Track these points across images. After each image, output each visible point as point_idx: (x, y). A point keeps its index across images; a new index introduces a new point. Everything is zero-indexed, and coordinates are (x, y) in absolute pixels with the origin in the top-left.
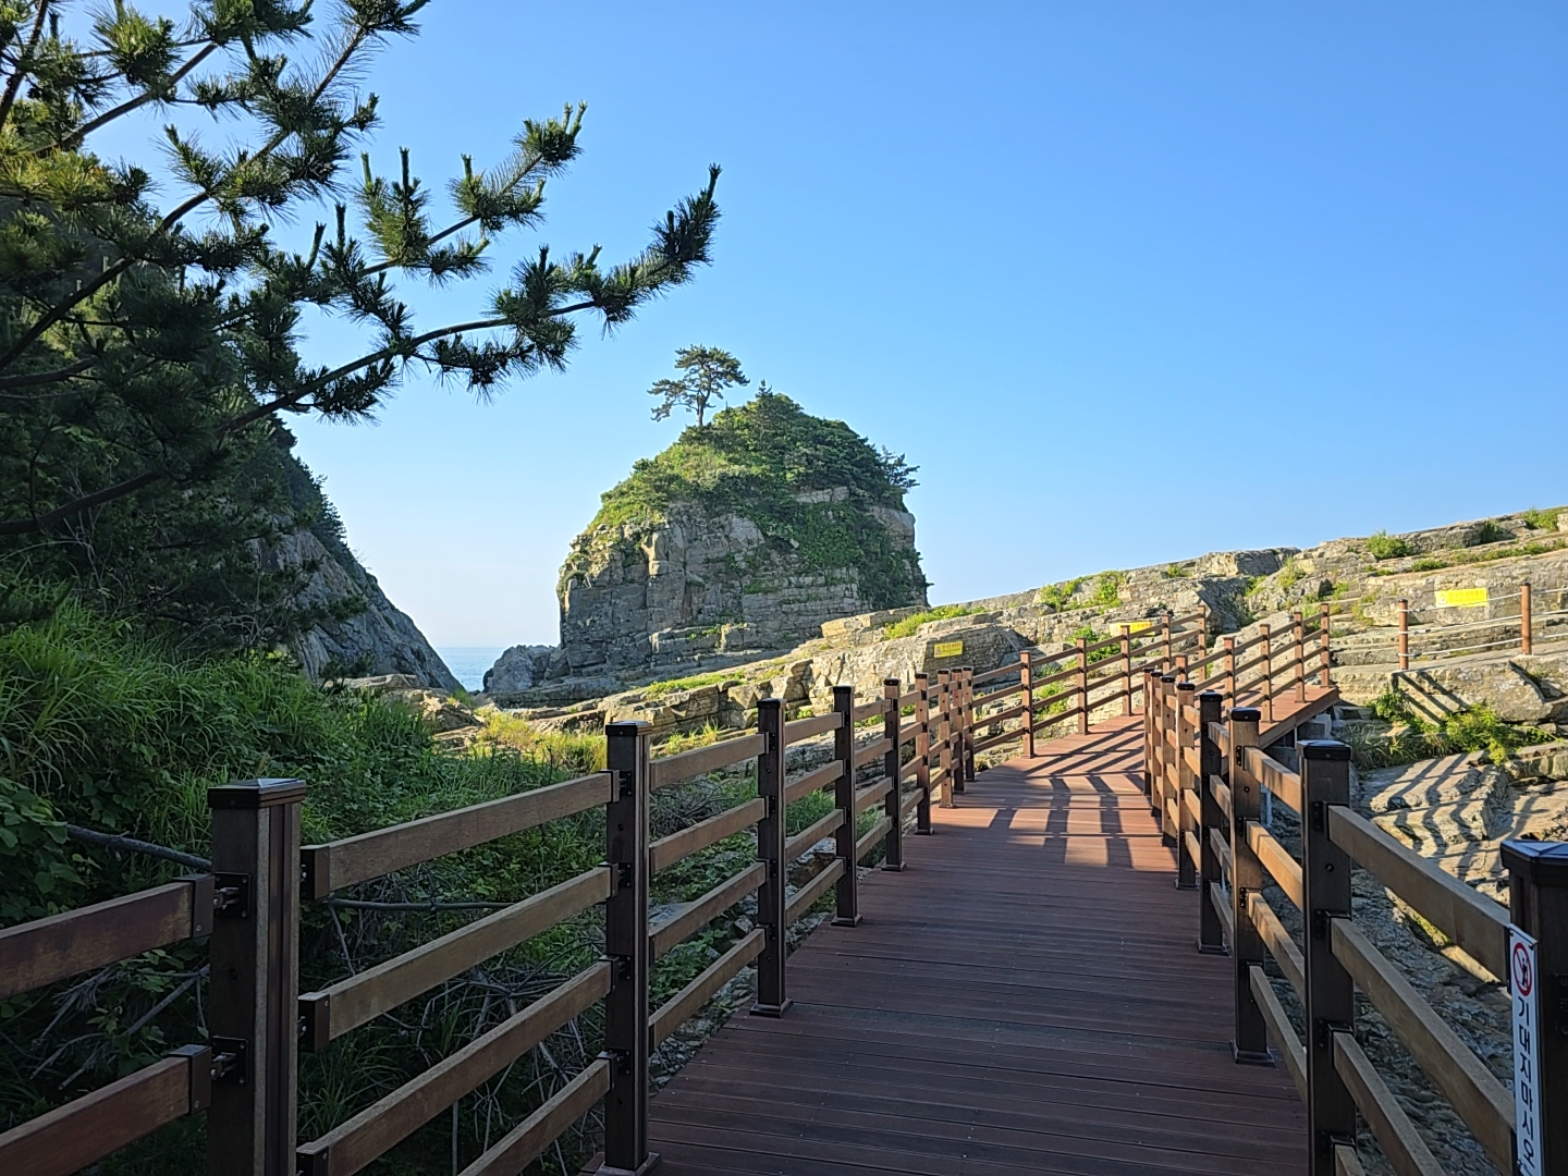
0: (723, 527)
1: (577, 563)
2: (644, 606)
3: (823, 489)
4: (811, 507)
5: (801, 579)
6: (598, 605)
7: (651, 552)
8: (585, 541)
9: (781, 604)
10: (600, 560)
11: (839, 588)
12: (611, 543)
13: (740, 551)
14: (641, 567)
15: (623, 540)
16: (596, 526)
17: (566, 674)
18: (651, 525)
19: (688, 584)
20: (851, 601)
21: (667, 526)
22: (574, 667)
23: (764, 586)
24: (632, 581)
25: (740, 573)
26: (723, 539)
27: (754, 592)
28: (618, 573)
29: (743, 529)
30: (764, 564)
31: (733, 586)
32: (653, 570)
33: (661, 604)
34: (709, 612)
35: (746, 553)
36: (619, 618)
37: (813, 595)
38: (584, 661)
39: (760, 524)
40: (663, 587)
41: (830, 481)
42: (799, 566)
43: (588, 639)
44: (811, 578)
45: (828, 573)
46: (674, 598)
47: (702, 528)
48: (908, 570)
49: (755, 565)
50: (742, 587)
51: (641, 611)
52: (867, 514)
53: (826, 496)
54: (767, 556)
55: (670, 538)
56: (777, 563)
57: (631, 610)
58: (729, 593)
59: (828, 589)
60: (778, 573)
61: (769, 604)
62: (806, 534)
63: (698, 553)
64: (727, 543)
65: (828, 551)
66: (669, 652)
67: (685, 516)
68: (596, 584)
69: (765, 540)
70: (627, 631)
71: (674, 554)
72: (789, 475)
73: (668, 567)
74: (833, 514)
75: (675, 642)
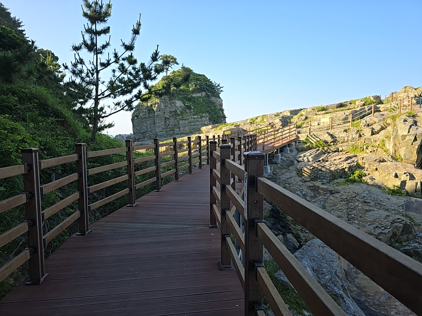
0: (174, 103)
1: (136, 113)
3: (199, 93)
4: (196, 98)
5: (194, 116)
6: (143, 124)
7: (155, 109)
8: (138, 107)
9: (189, 123)
10: (142, 112)
11: (204, 119)
12: (145, 107)
14: (153, 113)
15: (148, 107)
16: (140, 103)
17: (135, 141)
18: (155, 102)
19: (165, 118)
20: (207, 122)
21: (159, 103)
22: (137, 139)
23: (185, 118)
24: (151, 117)
25: (179, 115)
27: (182, 120)
28: (147, 115)
29: (179, 104)
30: (185, 113)
32: (156, 114)
33: (158, 123)
34: (171, 125)
35: (180, 110)
36: (148, 127)
37: (197, 121)
38: (140, 138)
39: (183, 102)
40: (159, 119)
41: (201, 90)
42: (194, 113)
43: (140, 132)
44: (197, 116)
45: (201, 115)
46: (162, 122)
47: (168, 103)
48: (221, 114)
49: (182, 113)
50: (179, 118)
51: (154, 125)
52: (211, 99)
53: (200, 95)
54: (185, 110)
55: (160, 106)
56: (188, 112)
57: (151, 125)
58: (176, 120)
59: (201, 119)
60: (188, 115)
61: (186, 123)
62: (195, 105)
63: (168, 110)
64: (175, 107)
65: (201, 109)
66: (161, 135)
67: (164, 100)
68: (142, 118)
69: (185, 106)
70: (150, 130)
71: (161, 110)
72: (191, 89)
73: (160, 114)
74: (202, 99)
75: (163, 133)
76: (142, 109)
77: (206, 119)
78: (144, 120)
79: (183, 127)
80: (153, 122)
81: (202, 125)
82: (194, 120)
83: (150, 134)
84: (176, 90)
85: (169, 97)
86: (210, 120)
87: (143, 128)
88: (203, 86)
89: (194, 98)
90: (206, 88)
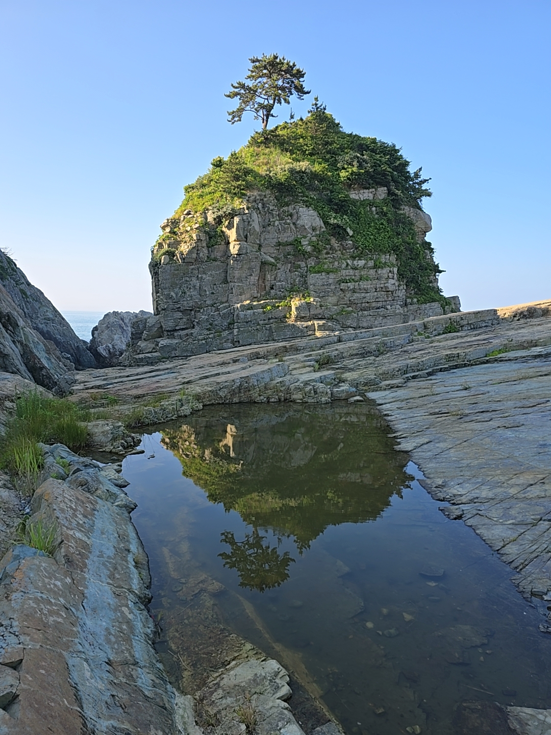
0: (291, 215)
1: (168, 242)
2: (226, 281)
3: (368, 188)
4: (360, 203)
5: (355, 262)
6: (188, 279)
7: (232, 234)
8: (174, 223)
9: (339, 282)
10: (188, 239)
12: (197, 225)
13: (305, 237)
14: (222, 247)
15: (206, 224)
16: (182, 212)
17: (161, 337)
18: (233, 210)
19: (264, 264)
20: (393, 282)
21: (247, 211)
22: (168, 331)
23: (326, 266)
24: (215, 260)
25: (305, 255)
26: (291, 225)
27: (319, 272)
28: (203, 252)
29: (308, 217)
30: (325, 248)
31: (299, 267)
32: (234, 249)
33: (240, 280)
34: (280, 288)
35: (310, 239)
36: (206, 291)
37: (365, 276)
38: (176, 326)
39: (322, 214)
40: (242, 266)
41: (375, 181)
42: (354, 251)
43: (180, 308)
44: (363, 261)
45: (376, 258)
46: (251, 275)
47: (275, 215)
48: (428, 259)
49: (318, 249)
50: (307, 267)
51: (223, 285)
52: (402, 212)
53: (371, 195)
54: (328, 242)
55: (249, 222)
56: (336, 248)
57: (215, 285)
58: (297, 273)
59: (376, 271)
60: (338, 256)
61: (330, 282)
62: (358, 224)
63: (271, 237)
64: (295, 229)
65: (375, 239)
66: (249, 321)
67: (260, 204)
68: (185, 261)
69: (326, 227)
70: (211, 302)
71: (252, 237)
72: (343, 174)
73: (247, 248)
74: (376, 210)
75: (254, 313)
76: (187, 231)
77: (390, 271)
78: (192, 269)
79: (318, 297)
80: (223, 275)
81: (378, 290)
82: (355, 273)
83: (212, 313)
84: (302, 174)
85: (276, 194)
86: (401, 277)
87: (189, 295)
88: (380, 166)
89: (354, 202)
90: (390, 174)
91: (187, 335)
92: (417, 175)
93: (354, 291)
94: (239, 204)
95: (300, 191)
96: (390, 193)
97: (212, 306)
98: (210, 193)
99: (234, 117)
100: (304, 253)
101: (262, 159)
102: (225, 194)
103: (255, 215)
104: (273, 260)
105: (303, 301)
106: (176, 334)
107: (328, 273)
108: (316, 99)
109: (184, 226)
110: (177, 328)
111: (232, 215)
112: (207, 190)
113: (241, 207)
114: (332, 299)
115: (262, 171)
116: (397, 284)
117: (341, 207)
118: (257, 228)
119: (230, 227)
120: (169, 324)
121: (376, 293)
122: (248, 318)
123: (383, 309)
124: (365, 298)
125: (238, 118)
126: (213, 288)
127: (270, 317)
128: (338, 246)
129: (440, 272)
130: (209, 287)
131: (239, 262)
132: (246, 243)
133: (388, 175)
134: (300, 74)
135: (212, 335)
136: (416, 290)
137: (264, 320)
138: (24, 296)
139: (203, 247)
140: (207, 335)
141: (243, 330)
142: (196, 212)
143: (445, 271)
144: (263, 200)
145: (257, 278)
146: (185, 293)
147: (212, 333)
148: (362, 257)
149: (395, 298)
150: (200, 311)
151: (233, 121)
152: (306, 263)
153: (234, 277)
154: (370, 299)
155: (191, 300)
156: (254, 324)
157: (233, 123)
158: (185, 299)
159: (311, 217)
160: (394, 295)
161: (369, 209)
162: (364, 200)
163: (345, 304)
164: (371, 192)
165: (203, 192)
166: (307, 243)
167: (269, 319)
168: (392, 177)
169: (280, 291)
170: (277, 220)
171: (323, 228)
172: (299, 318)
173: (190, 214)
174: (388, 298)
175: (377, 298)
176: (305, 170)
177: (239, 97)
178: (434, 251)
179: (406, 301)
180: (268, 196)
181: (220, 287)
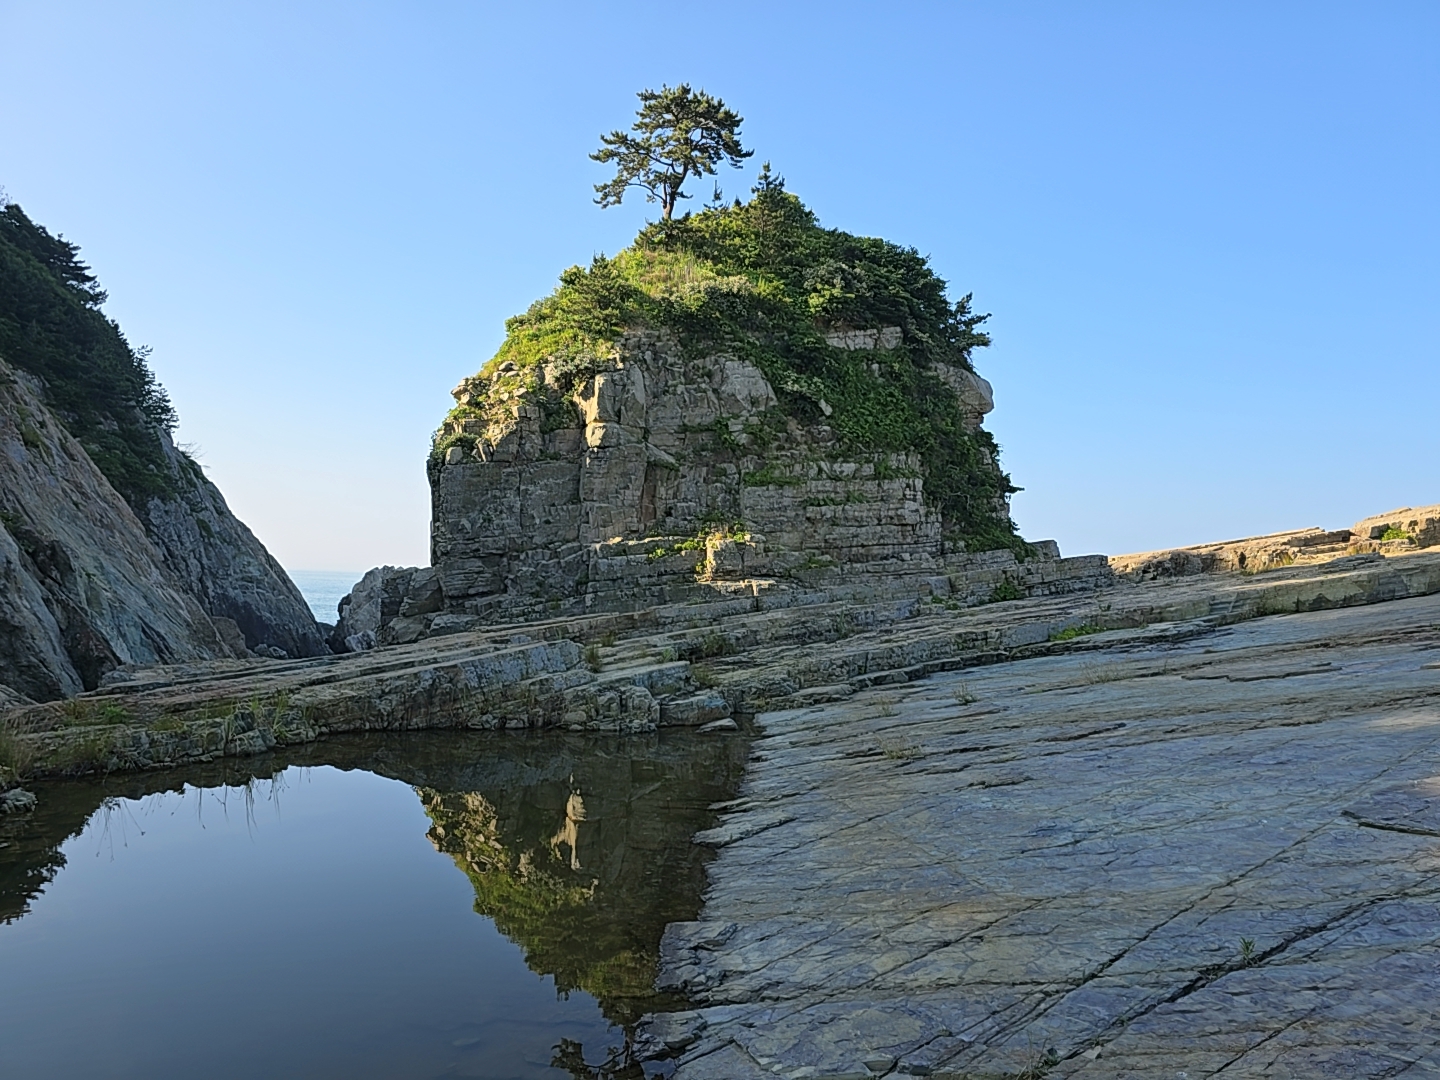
0: (710, 375)
1: (463, 421)
2: (575, 499)
3: (864, 328)
4: (847, 356)
5: (836, 466)
6: (498, 494)
7: (590, 408)
8: (479, 386)
9: (804, 504)
10: (503, 416)
11: (895, 484)
12: (522, 391)
13: (736, 417)
14: (572, 433)
15: (542, 387)
16: (496, 365)
17: (436, 609)
18: (592, 361)
19: (653, 466)
20: (913, 506)
21: (620, 365)
22: (452, 598)
23: (777, 473)
24: (556, 457)
25: (736, 451)
26: (710, 393)
27: (762, 484)
28: (532, 441)
29: (743, 379)
30: (777, 439)
31: (724, 473)
32: (594, 436)
33: (604, 496)
34: (684, 514)
35: (747, 420)
36: (533, 518)
37: (856, 494)
38: (470, 587)
39: (770, 373)
40: (609, 469)
41: (877, 315)
42: (834, 445)
43: (478, 550)
44: (853, 465)
45: (879, 459)
46: (627, 487)
47: (677, 375)
48: (988, 464)
49: (762, 439)
50: (740, 474)
51: (570, 507)
52: (930, 374)
53: (868, 340)
54: (782, 426)
55: (624, 386)
56: (799, 438)
57: (553, 505)
58: (718, 485)
59: (879, 485)
60: (801, 454)
61: (785, 504)
62: (843, 394)
63: (669, 415)
64: (716, 401)
65: (877, 424)
66: (618, 578)
67: (649, 352)
68: (495, 458)
69: (778, 399)
70: (545, 540)
71: (630, 414)
72: (814, 300)
73: (619, 435)
74: (880, 369)
75: (628, 562)
76: (502, 402)
77: (908, 486)
78: (508, 474)
79: (761, 532)
80: (570, 486)
81: (884, 521)
82: (835, 487)
83: (544, 562)
84: (732, 299)
85: (681, 335)
86: (932, 497)
87: (498, 525)
88: (886, 288)
89: (836, 353)
90: (906, 302)
91: (490, 605)
92: (962, 308)
93: (833, 521)
94: (605, 351)
95: (728, 329)
96: (907, 337)
97: (547, 547)
98: (553, 332)
99: (606, 196)
100: (735, 447)
101: (658, 271)
102: (581, 334)
103: (637, 374)
104: (672, 460)
105: (729, 540)
106: (467, 604)
107: (781, 487)
108: (767, 168)
109: (497, 392)
110: (472, 591)
111: (592, 371)
112: (548, 325)
113: (611, 357)
114: (789, 538)
115: (656, 292)
116: (922, 511)
117: (810, 361)
118: (641, 397)
119: (587, 394)
120: (455, 584)
121: (879, 528)
122: (616, 572)
123: (895, 560)
124: (857, 536)
125: (615, 198)
126: (550, 511)
127: (662, 570)
128: (802, 435)
129: (1013, 490)
130: (541, 509)
131: (603, 462)
132: (617, 426)
133: (902, 304)
134: (731, 122)
135: (541, 606)
136: (963, 524)
137: (650, 576)
138: (204, 533)
139: (533, 433)
140: (531, 605)
141: (605, 596)
142: (524, 366)
143: (1023, 489)
144: (654, 345)
145: (639, 494)
146: (490, 521)
147: (541, 602)
148: (850, 456)
149: (920, 539)
150: (519, 556)
151: (604, 203)
152: (737, 467)
153: (592, 490)
154: (866, 539)
155: (502, 534)
156: (628, 584)
157: (605, 206)
158: (489, 533)
159: (747, 379)
160: (918, 532)
161: (865, 367)
162: (856, 350)
163: (817, 548)
164: (870, 336)
165: (539, 330)
166: (740, 427)
167: (660, 575)
168: (910, 309)
169: (685, 519)
170: (681, 383)
171: (772, 399)
172: (720, 573)
173: (512, 370)
174: (904, 539)
175: (882, 537)
176: (739, 290)
177: (616, 159)
178: (999, 449)
179: (942, 545)
180: (665, 339)
181: (562, 509)
